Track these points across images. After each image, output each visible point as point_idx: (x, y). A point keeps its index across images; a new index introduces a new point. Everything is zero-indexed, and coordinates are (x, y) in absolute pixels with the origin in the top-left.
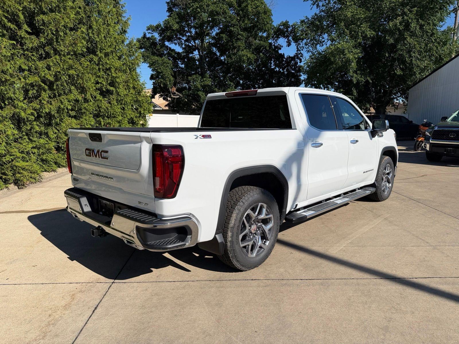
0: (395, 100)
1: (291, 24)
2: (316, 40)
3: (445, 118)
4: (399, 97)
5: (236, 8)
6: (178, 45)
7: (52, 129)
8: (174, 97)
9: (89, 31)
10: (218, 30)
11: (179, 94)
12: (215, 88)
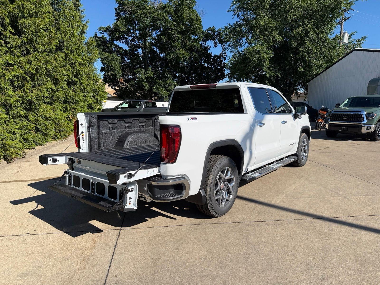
0: (298, 90)
1: (217, 29)
2: (237, 43)
3: (338, 105)
4: (300, 88)
5: (173, 15)
6: (125, 43)
7: (32, 113)
8: (122, 86)
9: (58, 32)
10: (159, 33)
11: (126, 84)
12: (156, 80)
